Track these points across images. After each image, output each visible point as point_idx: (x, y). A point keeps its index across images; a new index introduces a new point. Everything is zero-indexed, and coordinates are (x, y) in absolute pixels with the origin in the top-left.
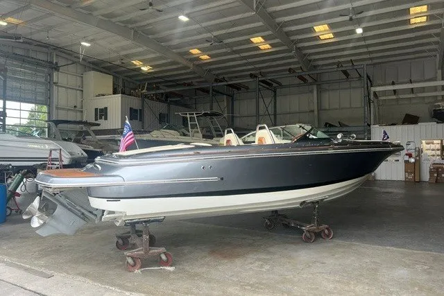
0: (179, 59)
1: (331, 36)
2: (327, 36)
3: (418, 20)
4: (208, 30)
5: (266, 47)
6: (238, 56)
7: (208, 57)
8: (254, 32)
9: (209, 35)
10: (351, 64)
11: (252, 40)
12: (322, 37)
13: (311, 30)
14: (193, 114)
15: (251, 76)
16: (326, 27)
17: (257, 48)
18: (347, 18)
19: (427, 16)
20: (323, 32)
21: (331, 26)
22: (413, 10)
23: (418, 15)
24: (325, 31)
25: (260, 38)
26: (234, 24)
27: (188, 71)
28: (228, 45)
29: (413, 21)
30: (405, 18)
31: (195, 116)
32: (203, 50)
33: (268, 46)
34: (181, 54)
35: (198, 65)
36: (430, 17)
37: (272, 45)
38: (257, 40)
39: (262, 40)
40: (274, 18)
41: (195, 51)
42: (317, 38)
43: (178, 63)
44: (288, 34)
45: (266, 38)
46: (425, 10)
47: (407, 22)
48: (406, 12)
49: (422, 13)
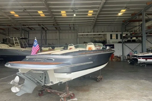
0: (4, 15)
1: (66, 15)
2: (64, 15)
3: (90, 15)
4: (21, 5)
5: (43, 15)
6: (31, 17)
7: (18, 16)
8: (40, 9)
9: (21, 7)
10: (73, 25)
11: (39, 12)
12: (63, 15)
13: (60, 12)
14: (13, 38)
15: (39, 25)
16: (65, 12)
17: (40, 15)
18: (72, 10)
19: (92, 14)
20: (63, 13)
21: (67, 12)
22: (90, 12)
23: (90, 13)
24: (64, 13)
25: (42, 12)
26: (33, 5)
27: (8, 20)
28: (28, 12)
29: (88, 15)
30: (87, 13)
31: (17, 38)
32: (16, 13)
33: (44, 15)
34: (5, 13)
35: (13, 18)
36: (93, 14)
37: (45, 15)
38: (40, 12)
39: (42, 13)
40: (49, 5)
41: (12, 12)
42: (61, 15)
43: (4, 16)
44: (52, 12)
45: (44, 12)
46: (92, 12)
47: (87, 15)
48: (88, 12)
49: (91, 13)
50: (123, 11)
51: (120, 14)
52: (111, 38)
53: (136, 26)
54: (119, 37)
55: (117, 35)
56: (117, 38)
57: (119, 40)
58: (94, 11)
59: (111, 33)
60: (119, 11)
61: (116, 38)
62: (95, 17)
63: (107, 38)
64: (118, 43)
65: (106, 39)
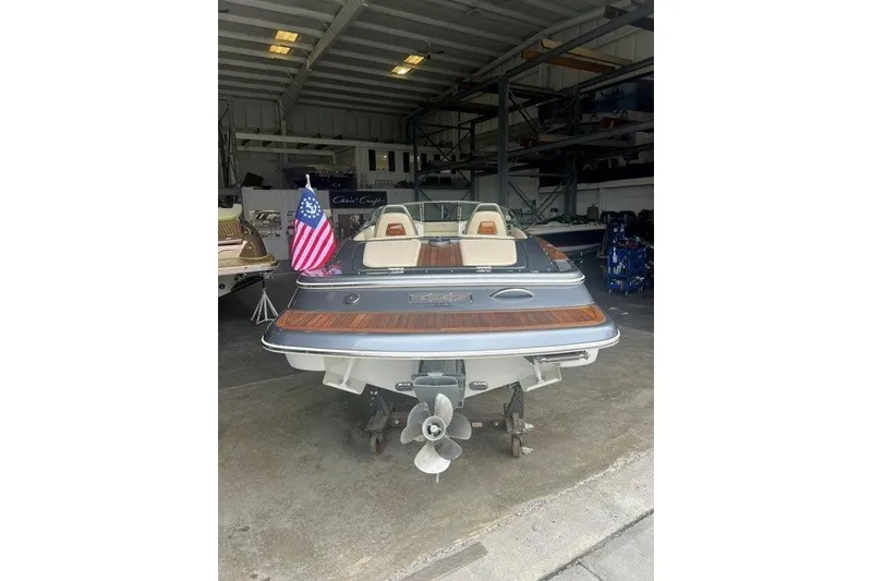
3: (280, 50)
19: (291, 48)
22: (281, 35)
23: (283, 43)
29: (273, 48)
30: (267, 41)
36: (294, 51)
46: (293, 40)
47: (266, 47)
48: (273, 33)
49: (288, 42)
50: (415, 59)
51: (402, 71)
52: (373, 167)
53: (448, 128)
54: (399, 163)
55: (391, 156)
56: (392, 168)
57: (400, 174)
58: (302, 38)
59: (372, 145)
60: (401, 59)
61: (387, 167)
62: (300, 66)
63: (357, 166)
64: (396, 187)
65: (354, 170)
